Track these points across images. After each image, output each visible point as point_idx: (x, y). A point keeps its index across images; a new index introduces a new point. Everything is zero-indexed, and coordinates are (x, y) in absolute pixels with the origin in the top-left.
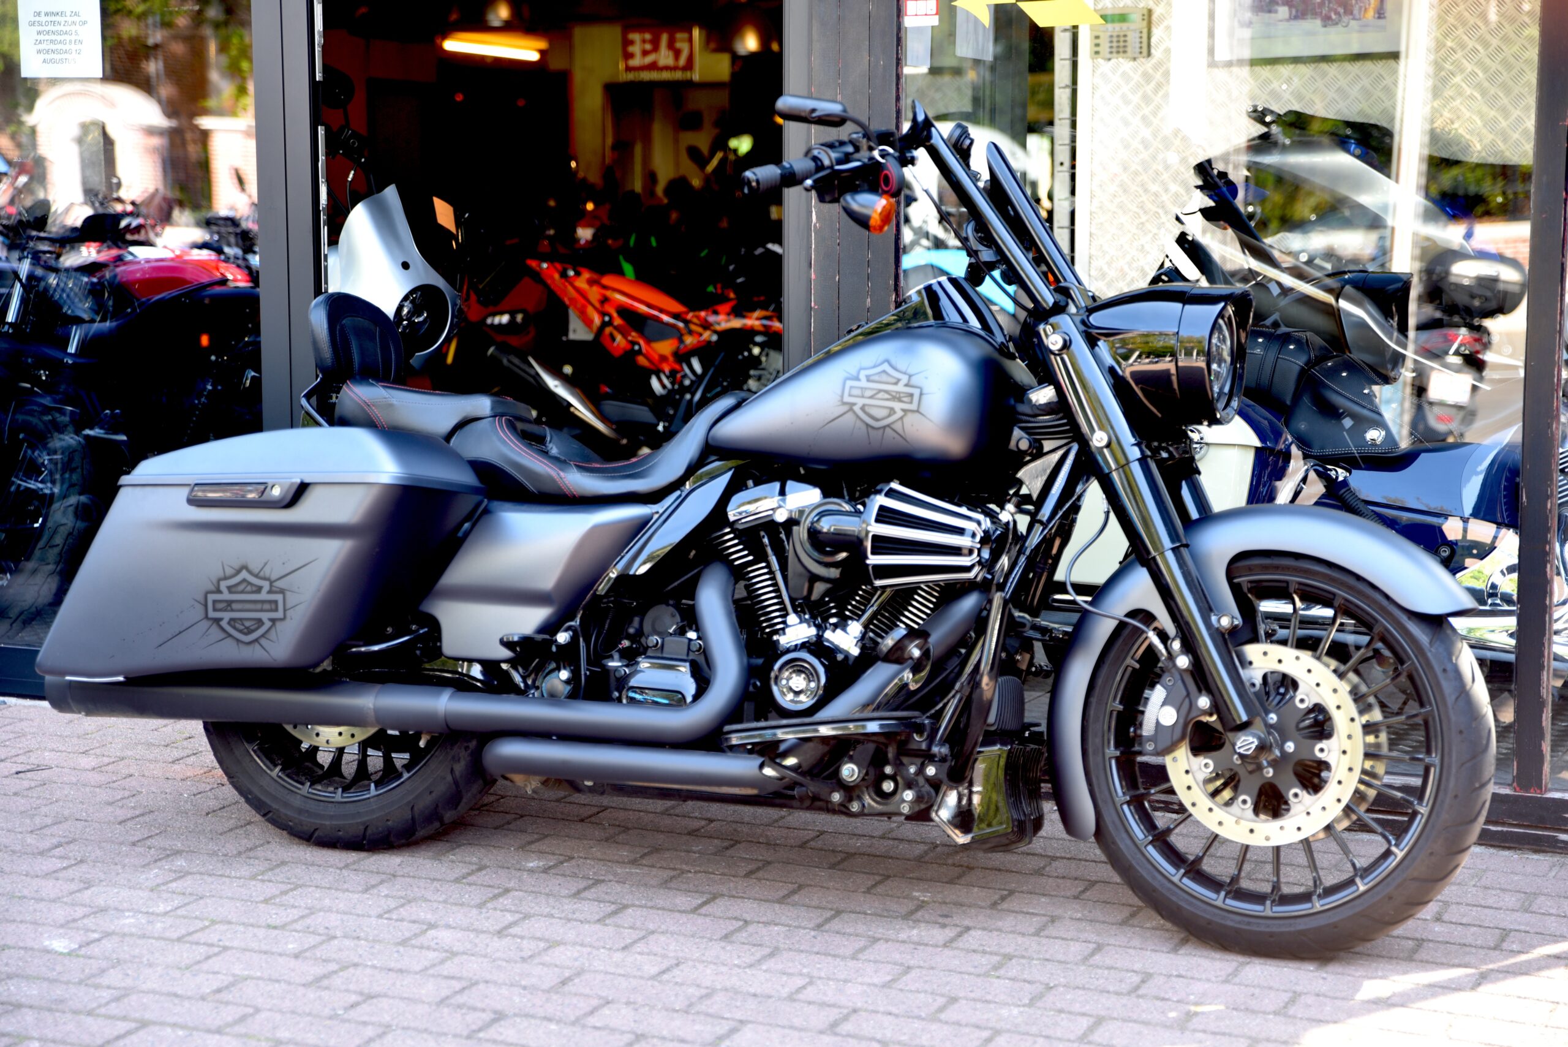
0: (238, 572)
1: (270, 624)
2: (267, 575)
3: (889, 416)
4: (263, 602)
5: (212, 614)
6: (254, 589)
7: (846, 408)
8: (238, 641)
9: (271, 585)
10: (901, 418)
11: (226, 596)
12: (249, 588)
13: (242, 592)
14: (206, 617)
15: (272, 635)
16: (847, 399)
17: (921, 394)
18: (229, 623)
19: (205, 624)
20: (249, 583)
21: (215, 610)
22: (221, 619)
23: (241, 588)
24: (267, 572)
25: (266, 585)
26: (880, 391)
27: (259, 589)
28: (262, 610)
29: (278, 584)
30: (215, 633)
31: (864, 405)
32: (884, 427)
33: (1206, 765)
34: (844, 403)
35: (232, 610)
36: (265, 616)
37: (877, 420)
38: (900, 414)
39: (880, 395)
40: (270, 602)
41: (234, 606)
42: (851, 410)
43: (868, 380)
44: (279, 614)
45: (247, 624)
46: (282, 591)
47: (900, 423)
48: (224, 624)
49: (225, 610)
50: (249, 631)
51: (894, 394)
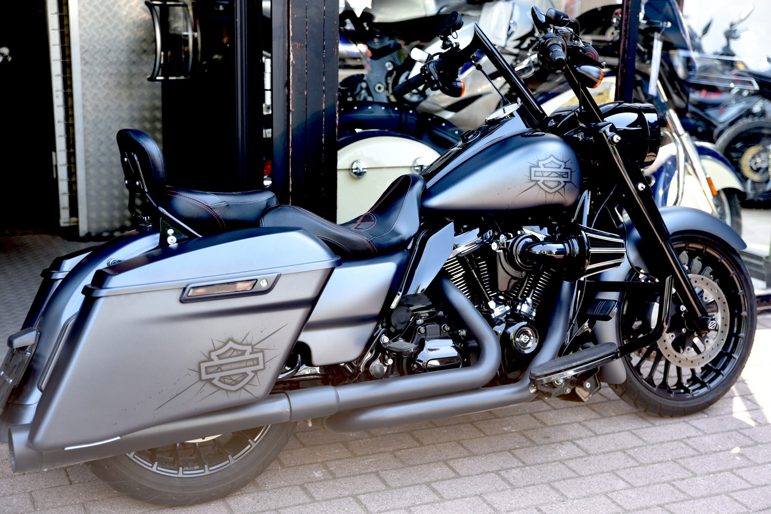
0: (226, 343)
1: (253, 374)
2: (249, 342)
4: (247, 361)
5: (204, 376)
6: (239, 353)
7: (533, 183)
8: (227, 391)
9: (253, 348)
11: (217, 362)
12: (235, 353)
13: (230, 357)
14: (201, 380)
15: (255, 380)
16: (533, 178)
17: (571, 172)
18: (219, 380)
19: (200, 384)
20: (235, 350)
21: (207, 373)
22: (213, 379)
23: (228, 354)
24: (249, 340)
25: (249, 349)
26: (552, 172)
27: (243, 353)
28: (246, 367)
29: (259, 346)
30: (208, 389)
31: (544, 181)
33: (672, 336)
34: (532, 181)
35: (222, 371)
36: (248, 370)
37: (552, 188)
40: (252, 360)
41: (223, 368)
42: (537, 184)
44: (261, 366)
45: (234, 378)
46: (262, 351)
48: (215, 382)
49: (216, 372)
50: (237, 382)
51: (560, 173)
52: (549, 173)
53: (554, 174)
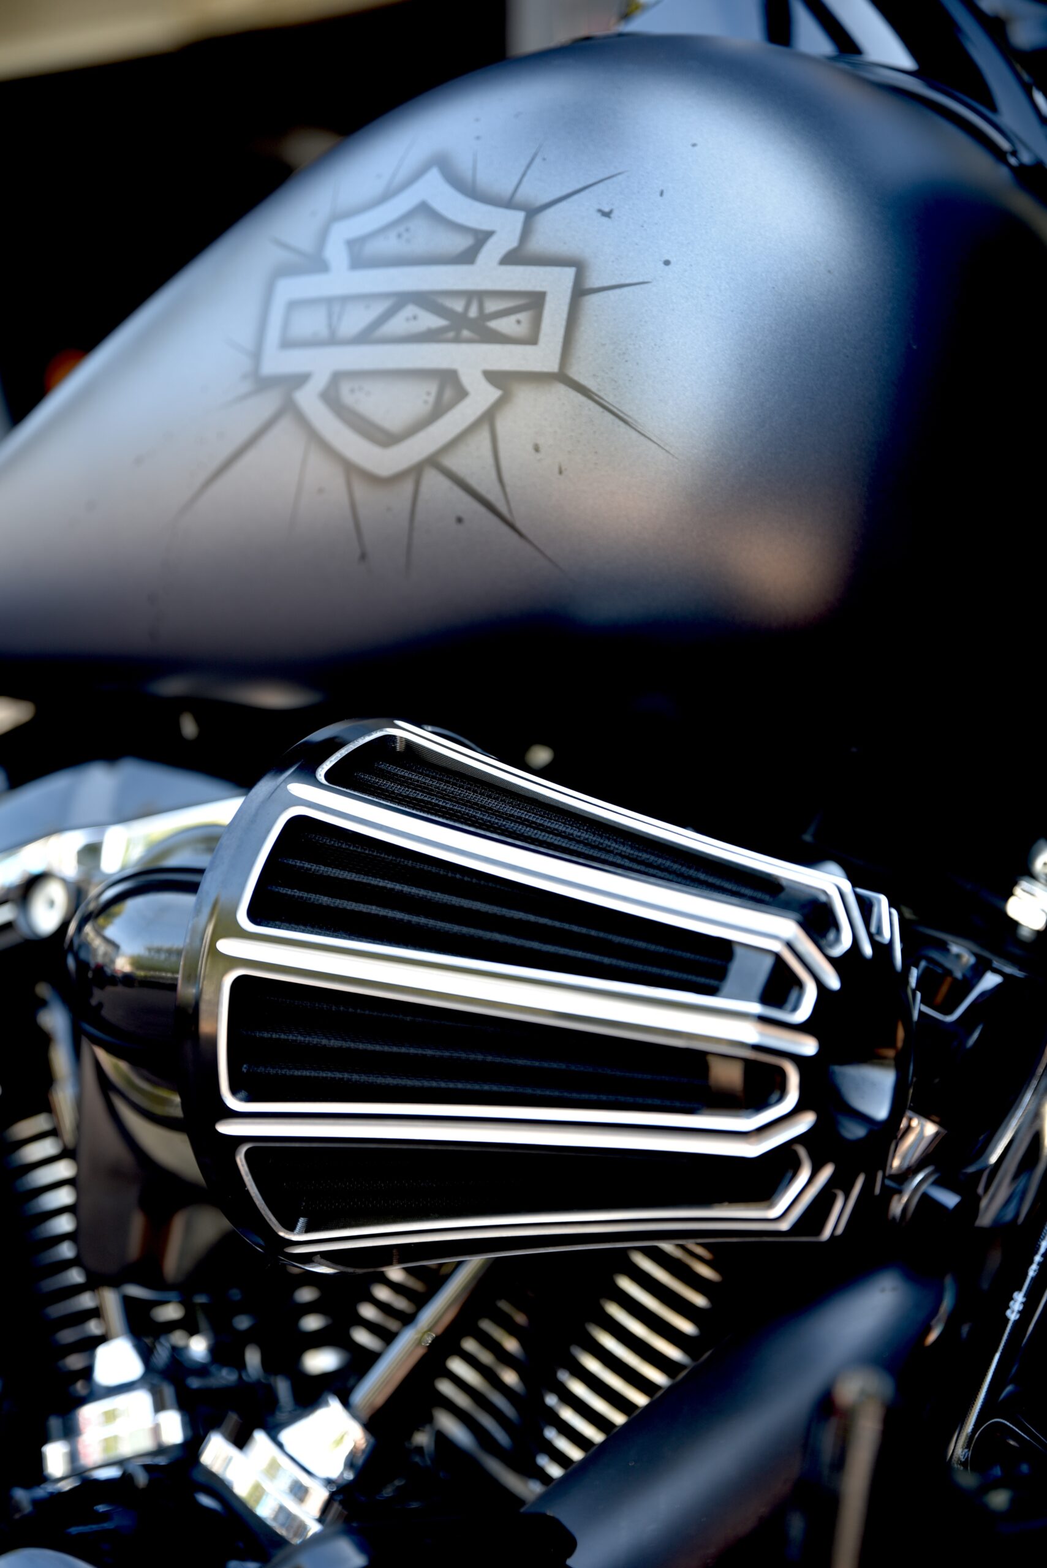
3: (438, 411)
7: (270, 402)
10: (489, 417)
16: (276, 362)
17: (579, 292)
26: (402, 299)
31: (337, 377)
32: (416, 471)
34: (263, 384)
37: (387, 439)
38: (482, 396)
39: (399, 324)
42: (289, 408)
43: (358, 262)
47: (483, 438)
51: (458, 306)
52: (378, 309)
53: (410, 310)
